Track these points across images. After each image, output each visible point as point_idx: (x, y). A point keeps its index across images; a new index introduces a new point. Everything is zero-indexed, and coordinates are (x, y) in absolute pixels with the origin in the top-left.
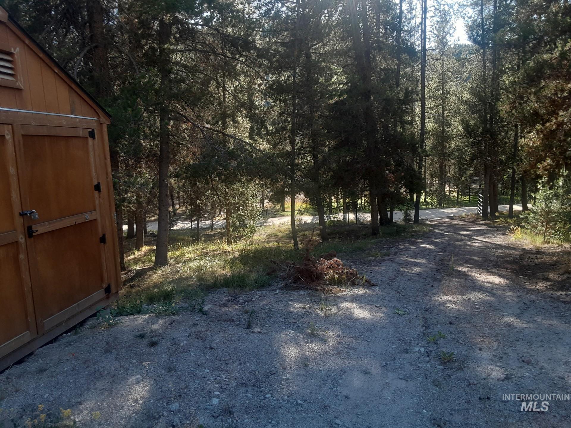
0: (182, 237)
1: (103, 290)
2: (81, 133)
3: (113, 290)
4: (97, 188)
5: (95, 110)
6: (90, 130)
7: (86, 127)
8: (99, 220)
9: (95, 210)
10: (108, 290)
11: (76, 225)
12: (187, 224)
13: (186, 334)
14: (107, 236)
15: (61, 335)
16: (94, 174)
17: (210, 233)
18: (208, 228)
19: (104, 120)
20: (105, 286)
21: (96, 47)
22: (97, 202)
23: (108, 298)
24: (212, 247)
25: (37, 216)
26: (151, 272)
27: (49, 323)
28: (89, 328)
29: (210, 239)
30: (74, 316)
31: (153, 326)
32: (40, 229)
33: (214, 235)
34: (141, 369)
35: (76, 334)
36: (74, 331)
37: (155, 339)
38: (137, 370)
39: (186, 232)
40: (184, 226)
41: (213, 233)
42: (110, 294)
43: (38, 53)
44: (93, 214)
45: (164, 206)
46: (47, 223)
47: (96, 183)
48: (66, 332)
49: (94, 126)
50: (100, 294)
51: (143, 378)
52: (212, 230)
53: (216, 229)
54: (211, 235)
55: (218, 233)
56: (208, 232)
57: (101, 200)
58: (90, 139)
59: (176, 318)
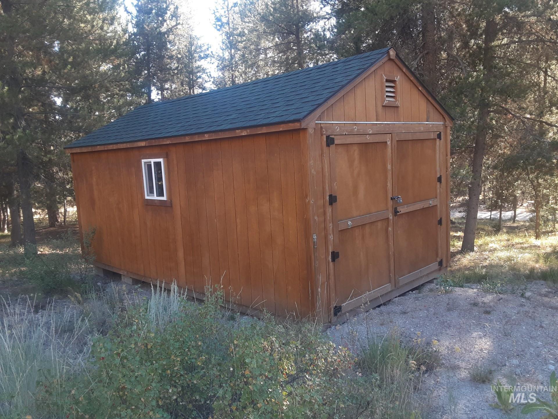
0: (482, 227)
1: (437, 263)
2: (432, 136)
3: (444, 265)
4: (439, 180)
5: (443, 116)
6: (439, 133)
7: (436, 130)
8: (438, 205)
9: (436, 198)
10: (441, 263)
11: (423, 209)
12: (485, 214)
13: (515, 311)
14: (443, 219)
15: (408, 291)
16: (438, 168)
17: (512, 225)
18: (509, 220)
19: (448, 123)
20: (439, 260)
21: (427, 53)
22: (438, 191)
23: (440, 270)
24: (517, 240)
25: (401, 201)
26: (460, 256)
27: (403, 280)
28: (428, 290)
29: (512, 230)
30: (418, 279)
31: (483, 299)
32: (403, 210)
33: (517, 227)
34: (481, 329)
35: (419, 293)
36: (417, 291)
37: (488, 309)
38: (478, 329)
39: (484, 222)
40: (481, 216)
41: (515, 225)
42: (442, 267)
43: (409, 77)
44: (435, 201)
45: (475, 195)
46: (406, 206)
47: (439, 176)
48: (412, 290)
49: (441, 129)
50: (435, 266)
51: (485, 336)
52: (514, 222)
53: (518, 221)
54: (514, 227)
55: (522, 225)
56: (509, 224)
57: (441, 190)
58: (438, 140)
59: (501, 296)
